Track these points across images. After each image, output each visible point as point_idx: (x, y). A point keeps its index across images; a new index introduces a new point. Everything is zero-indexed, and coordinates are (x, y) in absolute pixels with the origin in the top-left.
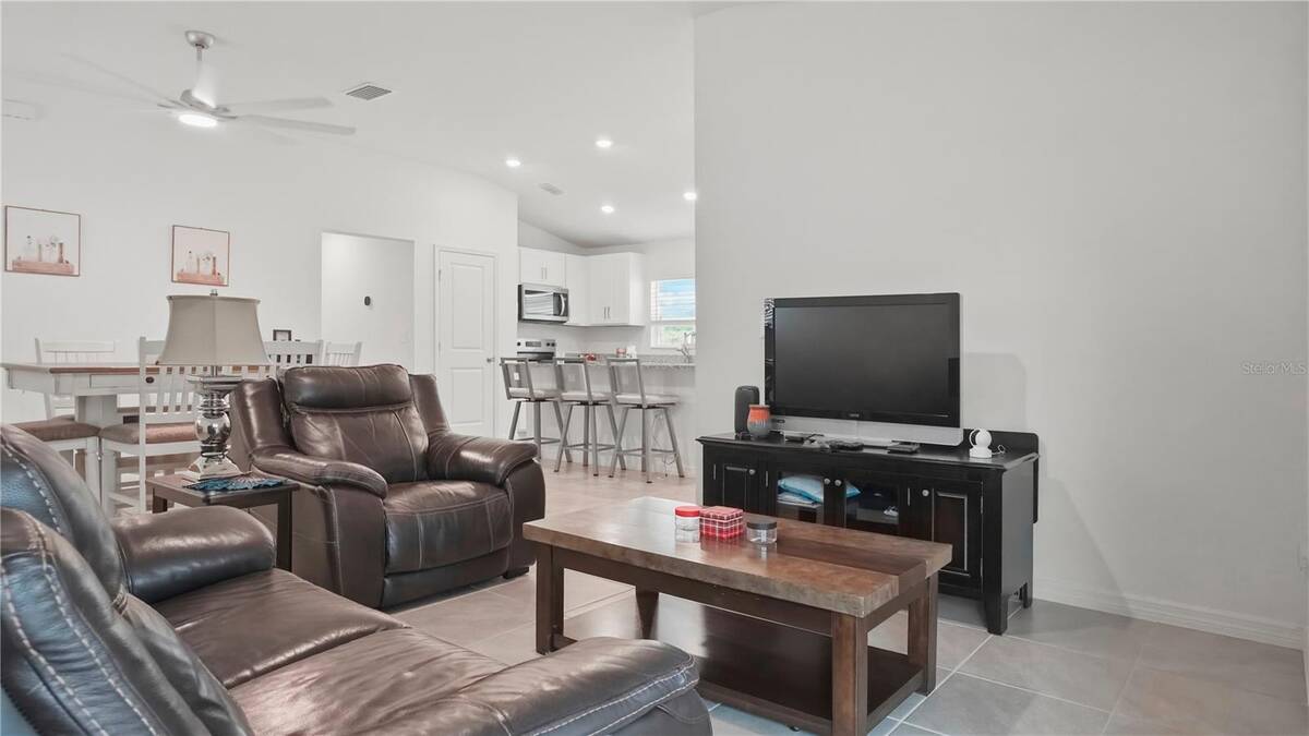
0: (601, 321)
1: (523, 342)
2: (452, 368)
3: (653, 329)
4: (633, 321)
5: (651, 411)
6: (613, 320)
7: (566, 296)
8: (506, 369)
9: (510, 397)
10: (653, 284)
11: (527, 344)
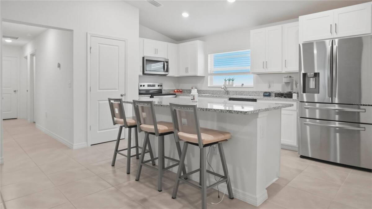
0: (183, 74)
1: (146, 84)
2: (99, 101)
3: (209, 77)
4: (199, 74)
5: (208, 148)
6: (190, 73)
7: (167, 62)
8: (111, 105)
9: (115, 123)
10: (209, 55)
11: (149, 86)
